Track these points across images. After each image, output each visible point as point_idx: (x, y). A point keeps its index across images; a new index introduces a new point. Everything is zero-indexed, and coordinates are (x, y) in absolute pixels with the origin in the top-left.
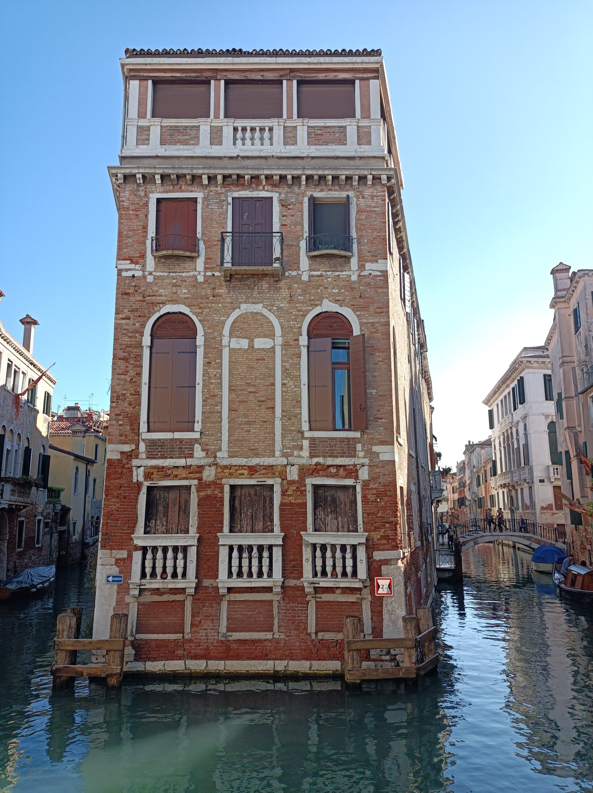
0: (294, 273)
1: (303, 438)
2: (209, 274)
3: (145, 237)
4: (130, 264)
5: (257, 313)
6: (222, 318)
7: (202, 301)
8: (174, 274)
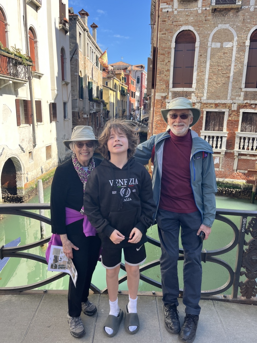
0: (247, 7)
1: (241, 91)
2: (204, 9)
4: (166, 5)
5: (226, 29)
6: (209, 32)
7: (200, 23)
8: (187, 10)
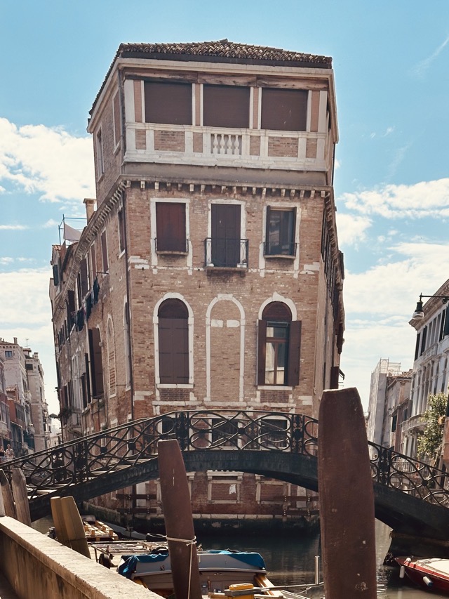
0: (255, 271)
1: (257, 390)
2: (196, 269)
3: (150, 236)
4: (140, 258)
5: (229, 301)
6: (205, 304)
7: (192, 290)
8: (172, 268)
